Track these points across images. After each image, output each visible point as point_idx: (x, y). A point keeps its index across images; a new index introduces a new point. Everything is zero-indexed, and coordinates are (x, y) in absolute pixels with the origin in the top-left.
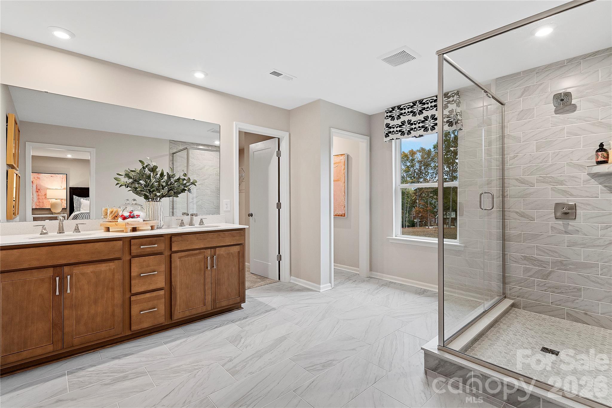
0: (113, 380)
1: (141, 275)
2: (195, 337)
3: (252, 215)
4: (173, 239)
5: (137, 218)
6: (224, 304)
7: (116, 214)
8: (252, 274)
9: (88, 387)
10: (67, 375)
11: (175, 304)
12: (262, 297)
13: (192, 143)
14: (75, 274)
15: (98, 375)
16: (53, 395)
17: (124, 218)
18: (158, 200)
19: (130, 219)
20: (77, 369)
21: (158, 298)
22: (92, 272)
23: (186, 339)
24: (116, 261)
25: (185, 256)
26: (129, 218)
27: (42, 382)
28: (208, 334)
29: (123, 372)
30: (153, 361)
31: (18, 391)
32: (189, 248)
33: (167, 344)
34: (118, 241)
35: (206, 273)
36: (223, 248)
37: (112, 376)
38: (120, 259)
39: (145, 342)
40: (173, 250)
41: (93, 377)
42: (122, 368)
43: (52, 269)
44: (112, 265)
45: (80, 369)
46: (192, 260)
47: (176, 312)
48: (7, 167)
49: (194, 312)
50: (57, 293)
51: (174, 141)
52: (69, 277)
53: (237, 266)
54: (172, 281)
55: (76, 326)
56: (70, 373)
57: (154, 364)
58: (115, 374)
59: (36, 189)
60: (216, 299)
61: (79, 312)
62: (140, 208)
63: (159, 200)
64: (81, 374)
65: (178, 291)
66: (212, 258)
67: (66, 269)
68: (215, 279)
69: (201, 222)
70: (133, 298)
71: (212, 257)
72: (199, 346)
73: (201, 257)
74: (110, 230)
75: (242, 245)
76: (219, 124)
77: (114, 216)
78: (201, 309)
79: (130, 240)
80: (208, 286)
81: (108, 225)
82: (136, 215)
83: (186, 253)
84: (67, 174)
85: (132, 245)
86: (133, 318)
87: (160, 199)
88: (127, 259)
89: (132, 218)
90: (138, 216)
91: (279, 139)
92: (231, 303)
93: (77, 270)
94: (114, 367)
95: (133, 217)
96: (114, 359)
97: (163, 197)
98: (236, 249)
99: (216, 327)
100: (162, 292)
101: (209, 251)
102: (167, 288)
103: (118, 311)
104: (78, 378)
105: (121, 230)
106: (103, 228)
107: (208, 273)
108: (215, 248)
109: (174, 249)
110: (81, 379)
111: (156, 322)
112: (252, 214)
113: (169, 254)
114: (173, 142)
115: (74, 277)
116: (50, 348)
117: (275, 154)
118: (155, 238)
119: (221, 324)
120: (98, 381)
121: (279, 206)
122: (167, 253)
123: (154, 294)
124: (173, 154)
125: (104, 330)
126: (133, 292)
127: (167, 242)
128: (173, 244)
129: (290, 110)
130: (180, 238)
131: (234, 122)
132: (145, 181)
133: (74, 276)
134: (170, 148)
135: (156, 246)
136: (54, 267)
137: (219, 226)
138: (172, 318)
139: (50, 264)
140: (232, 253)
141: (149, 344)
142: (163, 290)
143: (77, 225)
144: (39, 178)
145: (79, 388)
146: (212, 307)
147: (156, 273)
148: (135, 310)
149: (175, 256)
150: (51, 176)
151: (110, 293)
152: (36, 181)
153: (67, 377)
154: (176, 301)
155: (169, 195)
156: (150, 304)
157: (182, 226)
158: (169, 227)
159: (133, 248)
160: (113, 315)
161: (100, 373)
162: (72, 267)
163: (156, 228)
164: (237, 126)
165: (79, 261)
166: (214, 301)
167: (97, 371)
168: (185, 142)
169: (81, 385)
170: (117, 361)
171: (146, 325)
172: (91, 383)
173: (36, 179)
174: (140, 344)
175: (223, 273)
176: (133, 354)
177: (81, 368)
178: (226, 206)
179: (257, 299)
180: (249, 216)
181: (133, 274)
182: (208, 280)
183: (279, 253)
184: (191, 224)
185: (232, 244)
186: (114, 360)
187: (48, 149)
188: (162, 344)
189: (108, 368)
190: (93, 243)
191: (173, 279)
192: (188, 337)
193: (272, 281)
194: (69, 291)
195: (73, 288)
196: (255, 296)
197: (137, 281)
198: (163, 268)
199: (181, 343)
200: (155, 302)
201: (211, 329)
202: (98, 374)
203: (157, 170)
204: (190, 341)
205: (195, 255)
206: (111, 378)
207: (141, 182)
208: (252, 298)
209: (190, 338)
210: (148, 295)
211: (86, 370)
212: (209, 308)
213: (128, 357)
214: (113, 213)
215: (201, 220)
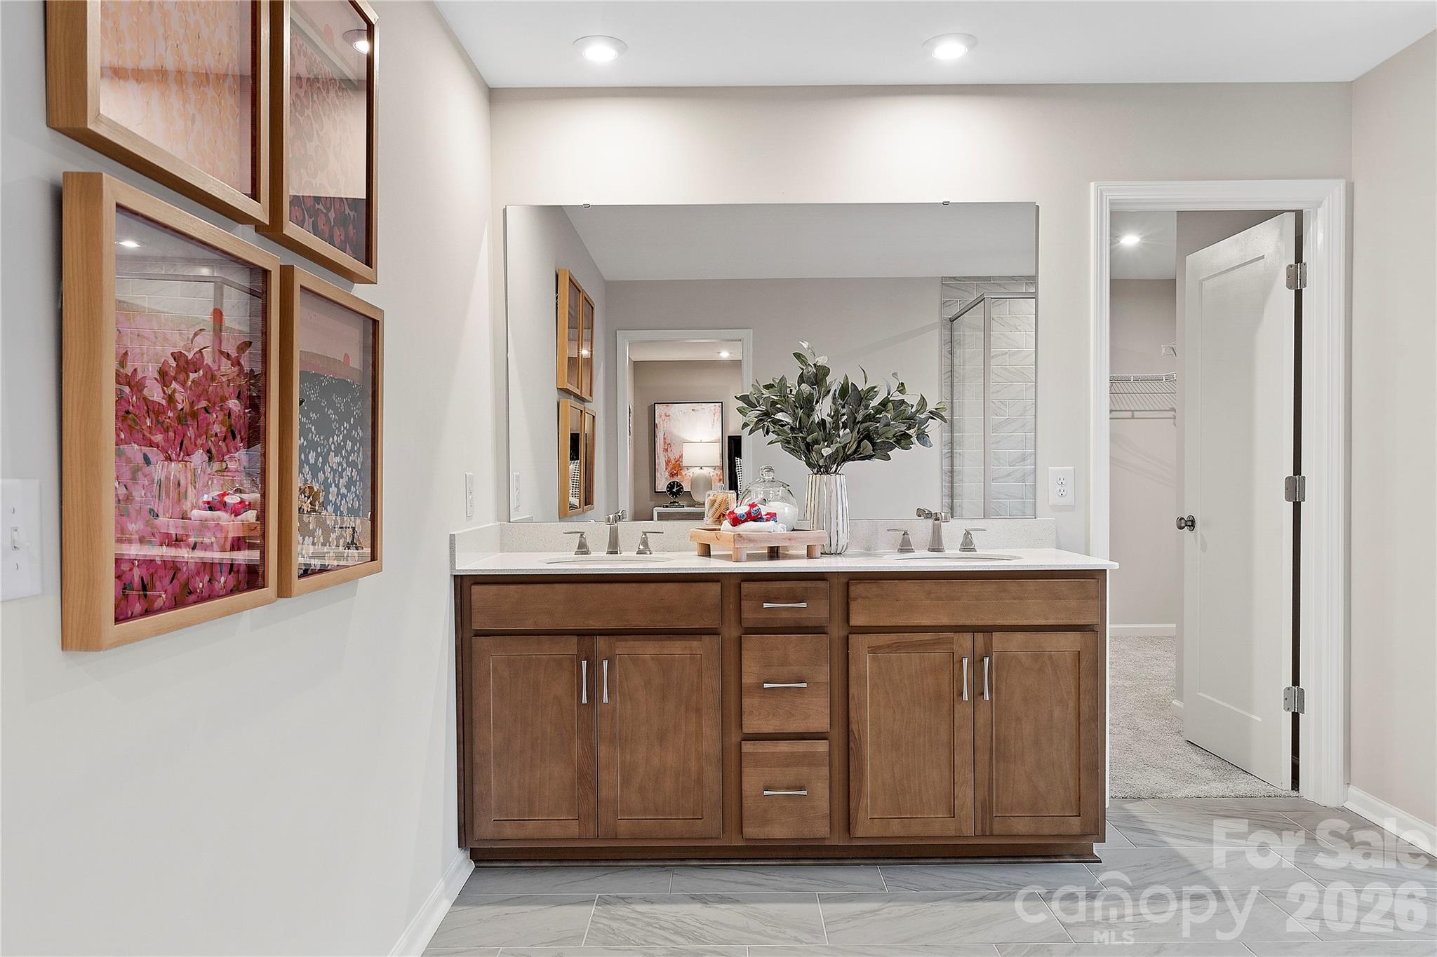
0: (669, 953)
1: (766, 685)
2: (906, 909)
3: (1191, 524)
4: (852, 588)
5: (768, 520)
6: (1021, 826)
7: (722, 510)
8: (1189, 747)
9: (620, 950)
10: (597, 905)
11: (860, 791)
12: (1191, 838)
13: (1012, 278)
14: (620, 659)
15: (650, 928)
16: (556, 941)
17: (736, 521)
18: (833, 470)
19: (751, 525)
20: (617, 897)
21: (809, 760)
22: (653, 659)
23: (881, 904)
24: (706, 638)
25: (889, 646)
26: (746, 521)
27: (550, 904)
28: (949, 912)
29: (697, 940)
30: (775, 937)
31: (510, 906)
32: (901, 621)
33: (825, 902)
34: (710, 584)
35: (956, 711)
36: (1019, 636)
37: (671, 941)
38: (714, 634)
39: (777, 880)
40: (853, 623)
41: (637, 930)
42: (699, 931)
43: (574, 639)
44: (698, 646)
45: (623, 898)
46: (911, 662)
47: (861, 815)
48: (558, 394)
49: (916, 829)
50: (584, 701)
51: (954, 278)
52: (605, 663)
53: (1071, 704)
54: (851, 719)
55: (622, 790)
56: (604, 902)
57: (774, 947)
58: (681, 940)
59: (665, 442)
60: (991, 802)
61: (628, 757)
62: (781, 491)
63: (836, 469)
64: (620, 913)
65: (868, 751)
66: (977, 663)
67: (602, 642)
68: (989, 735)
69: (967, 545)
70: (747, 747)
71: (977, 658)
72: (905, 941)
73: (938, 656)
74: (712, 554)
75: (1092, 631)
76: (1034, 201)
77: (717, 514)
78: (939, 827)
79: (739, 582)
80: (963, 756)
81: (707, 537)
82: (768, 514)
83: (893, 638)
84: (722, 403)
85: (742, 597)
86: (747, 803)
87: (837, 466)
88: (732, 635)
89: (755, 521)
90: (772, 516)
91: (1299, 215)
92: (1046, 831)
93: (624, 648)
94: (685, 920)
95: (757, 518)
96: (694, 898)
97: (844, 461)
98: (1068, 643)
99: (982, 899)
100: (822, 747)
101: (966, 640)
102: (837, 735)
103: (712, 775)
104: (611, 919)
105: (724, 555)
106: (695, 545)
107: (964, 710)
108: (988, 630)
109: (857, 620)
110: (615, 925)
111: (806, 833)
112: (1193, 522)
113: (843, 633)
114: (951, 284)
115: (617, 666)
116: (574, 829)
117: (1283, 278)
118: (803, 584)
119: (1002, 893)
120: (643, 942)
121: (1295, 489)
122: (837, 631)
123: (801, 747)
124: (952, 320)
125: (681, 818)
126: (746, 730)
127: (838, 595)
128: (854, 606)
129: (1349, 85)
130: (873, 589)
131: (1092, 184)
132: (795, 416)
133: (617, 662)
134: (943, 304)
135: (804, 605)
136: (580, 634)
137: (1015, 558)
138: (851, 833)
139: (571, 626)
140: (1051, 657)
141: (782, 889)
142: (827, 739)
143: (645, 533)
144: (669, 416)
145: (604, 944)
146: (979, 828)
147: (804, 685)
148: (752, 779)
149: (860, 644)
150: (693, 410)
151: (694, 720)
152: (663, 424)
153: (594, 909)
154: (861, 779)
155: (861, 454)
156: (791, 774)
157: (902, 551)
158: (868, 551)
159: (746, 605)
160: (700, 781)
161: (654, 925)
162: (613, 638)
163: (818, 552)
164: (1105, 194)
165: (626, 626)
166: (985, 808)
167: (651, 917)
168: (988, 279)
169: (609, 938)
170: (696, 908)
171: (779, 831)
172: (628, 941)
173: (663, 417)
174: (763, 882)
175: (1019, 720)
176: (738, 901)
177: (626, 898)
178: (1059, 488)
179: (1168, 839)
180: (1181, 528)
181: (747, 680)
182: (964, 736)
183: (1296, 681)
184: (936, 546)
185: (1051, 622)
186: (692, 903)
187: (687, 341)
188: (811, 900)
189: (674, 919)
190: (654, 584)
191: (852, 714)
192: (889, 902)
193: (1261, 786)
194: (605, 700)
195: (616, 694)
196: (1164, 830)
197: (756, 701)
198: (823, 674)
199: (864, 912)
200: (805, 770)
201: (966, 897)
202: (649, 924)
203: (829, 379)
204: (888, 916)
205: (920, 645)
206: (669, 945)
207: (780, 416)
208: (1151, 832)
209: (892, 908)
210: (783, 747)
211: (633, 906)
212: (966, 827)
213: (723, 906)
214: (716, 505)
215: (968, 533)
